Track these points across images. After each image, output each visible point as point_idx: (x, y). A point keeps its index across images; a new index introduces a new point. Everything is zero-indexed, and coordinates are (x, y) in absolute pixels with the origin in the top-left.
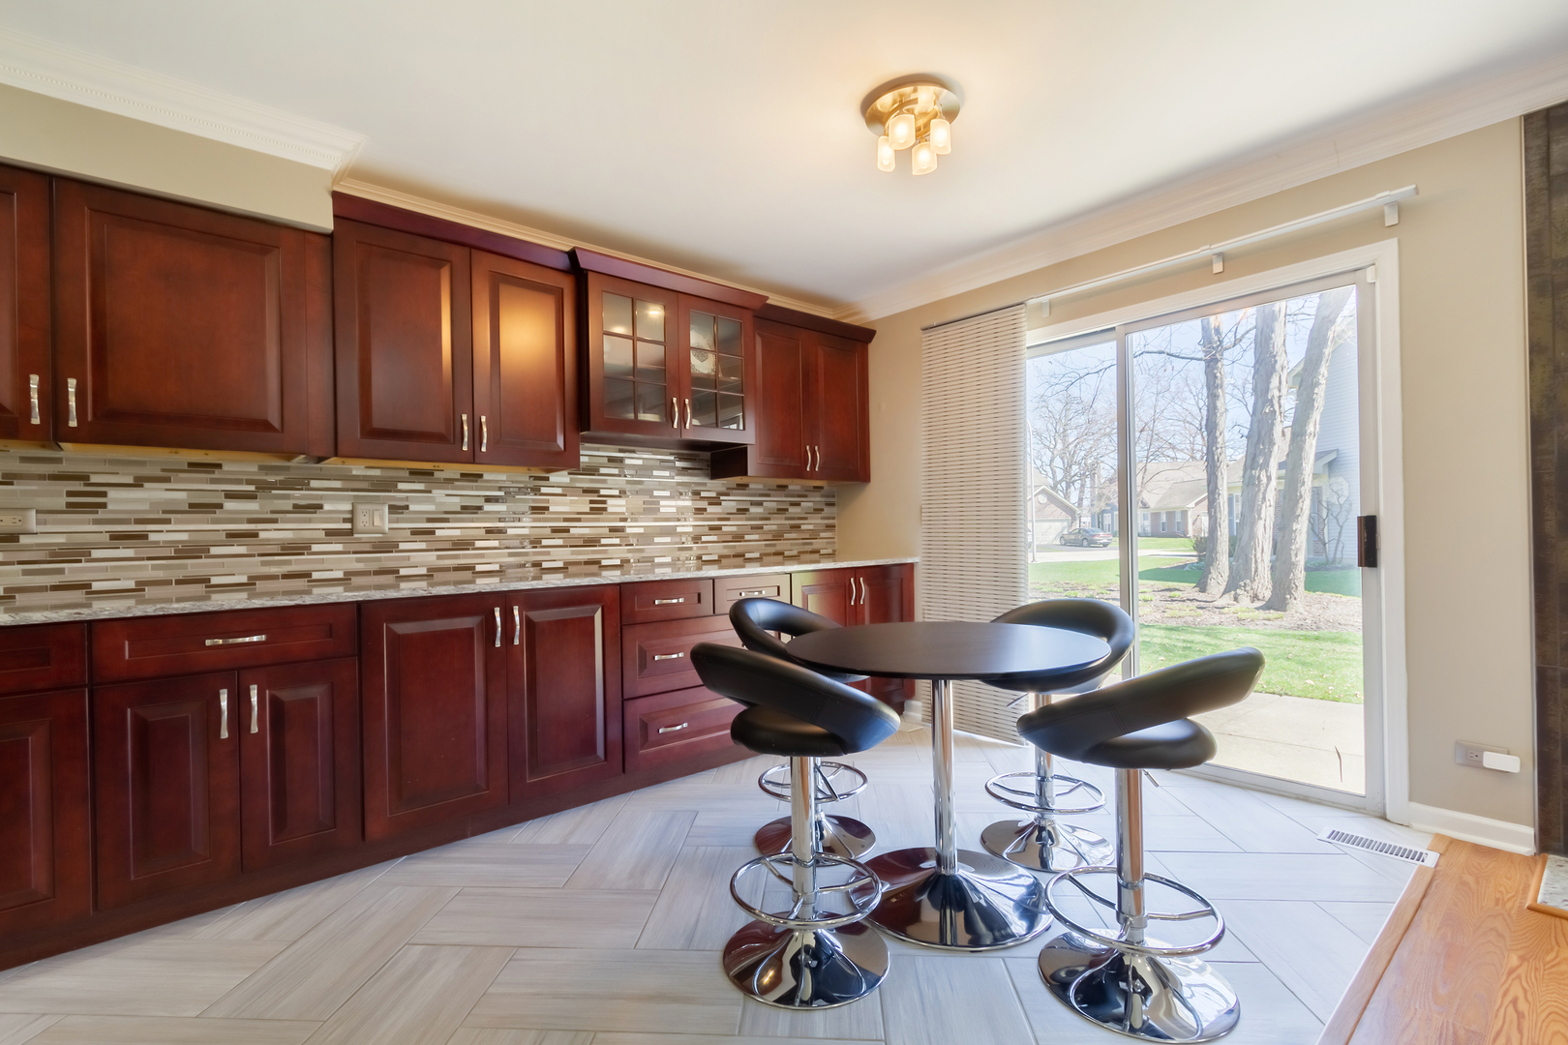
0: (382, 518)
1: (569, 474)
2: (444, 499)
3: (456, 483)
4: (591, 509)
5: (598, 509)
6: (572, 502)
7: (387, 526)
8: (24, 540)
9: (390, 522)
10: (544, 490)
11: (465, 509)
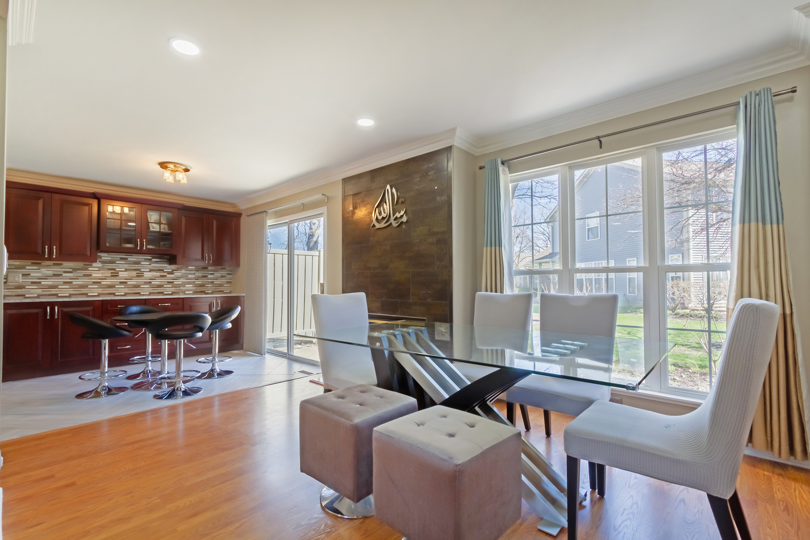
0: (19, 278)
2: (45, 271)
3: (51, 267)
4: (111, 275)
6: (102, 273)
7: (21, 280)
9: (22, 279)
10: (90, 269)
11: (54, 275)
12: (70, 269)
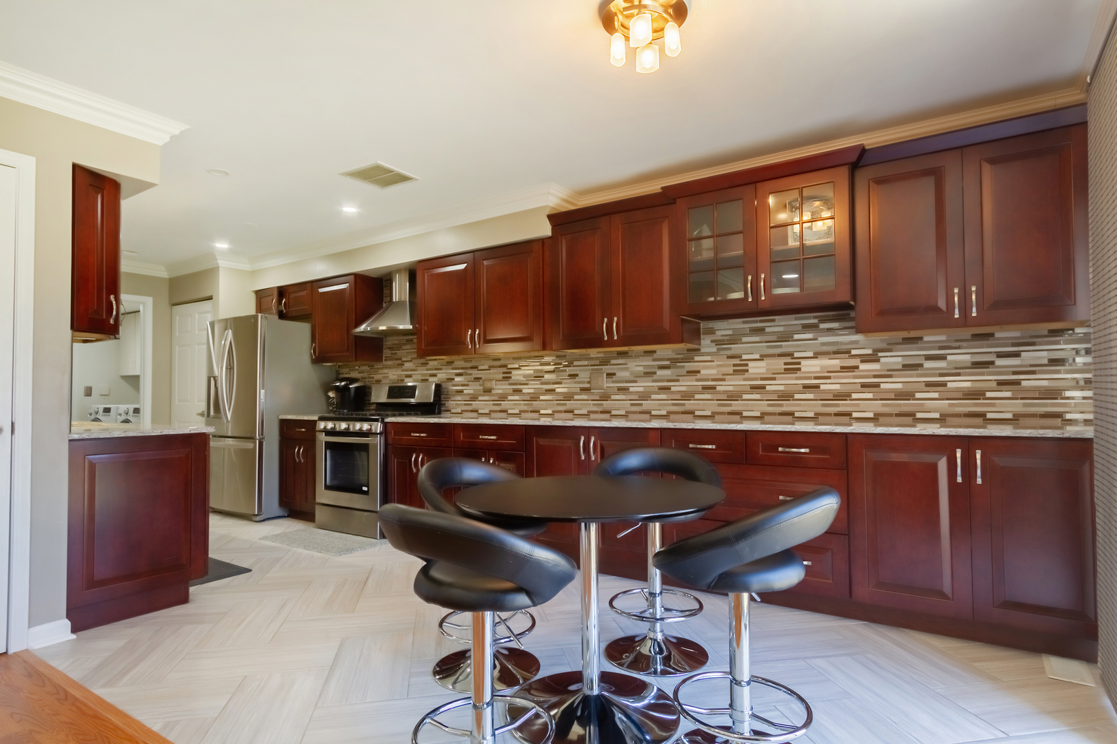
0: (603, 381)
1: (716, 345)
3: (641, 358)
4: (734, 371)
5: (741, 370)
6: (718, 366)
7: (606, 385)
8: (493, 392)
10: (697, 358)
11: (646, 374)
12: (668, 360)
